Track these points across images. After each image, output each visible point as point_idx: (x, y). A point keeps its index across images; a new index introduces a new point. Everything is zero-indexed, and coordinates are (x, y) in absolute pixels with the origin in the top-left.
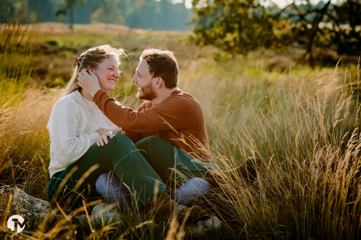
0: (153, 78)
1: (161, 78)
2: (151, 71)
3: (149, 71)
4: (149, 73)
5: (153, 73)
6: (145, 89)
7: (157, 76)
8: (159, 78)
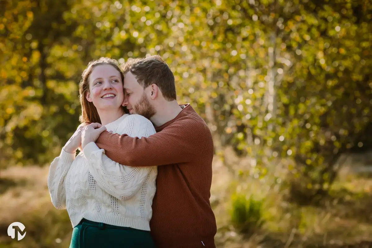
0: (145, 88)
1: (155, 85)
2: (140, 81)
3: (138, 81)
4: (138, 84)
5: (143, 82)
6: (140, 106)
7: (148, 84)
8: (153, 86)
